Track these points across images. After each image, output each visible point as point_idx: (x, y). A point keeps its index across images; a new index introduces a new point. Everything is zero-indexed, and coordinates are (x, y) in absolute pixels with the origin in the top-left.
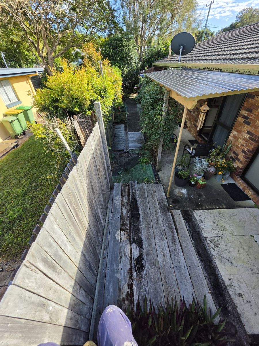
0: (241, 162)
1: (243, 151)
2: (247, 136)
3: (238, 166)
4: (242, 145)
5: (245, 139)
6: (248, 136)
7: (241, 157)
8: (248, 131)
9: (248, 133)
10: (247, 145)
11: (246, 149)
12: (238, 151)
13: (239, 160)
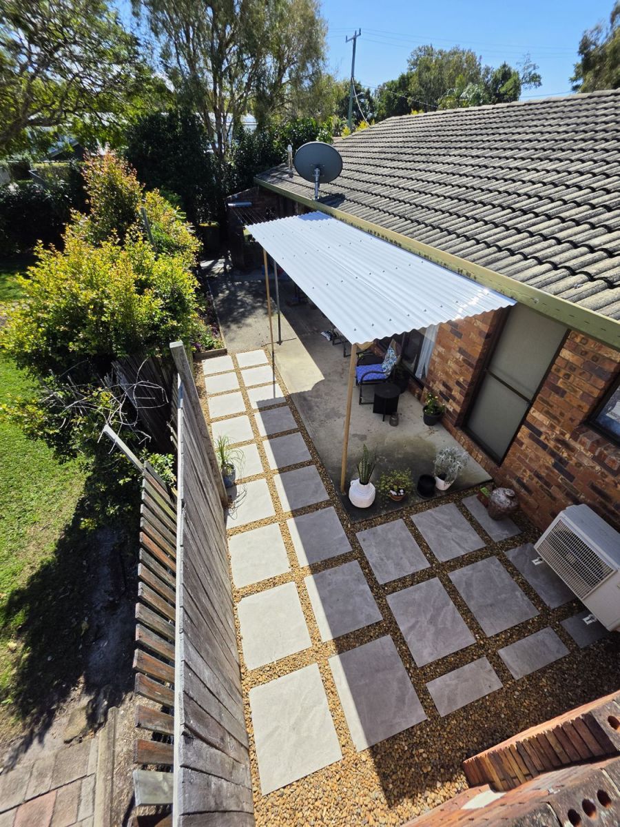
0: (458, 402)
1: (458, 383)
2: (460, 357)
3: (454, 410)
4: (455, 372)
5: (457, 362)
6: (462, 357)
7: (456, 393)
8: (460, 349)
9: (461, 351)
10: (462, 374)
11: (461, 380)
12: (451, 384)
13: (454, 399)
